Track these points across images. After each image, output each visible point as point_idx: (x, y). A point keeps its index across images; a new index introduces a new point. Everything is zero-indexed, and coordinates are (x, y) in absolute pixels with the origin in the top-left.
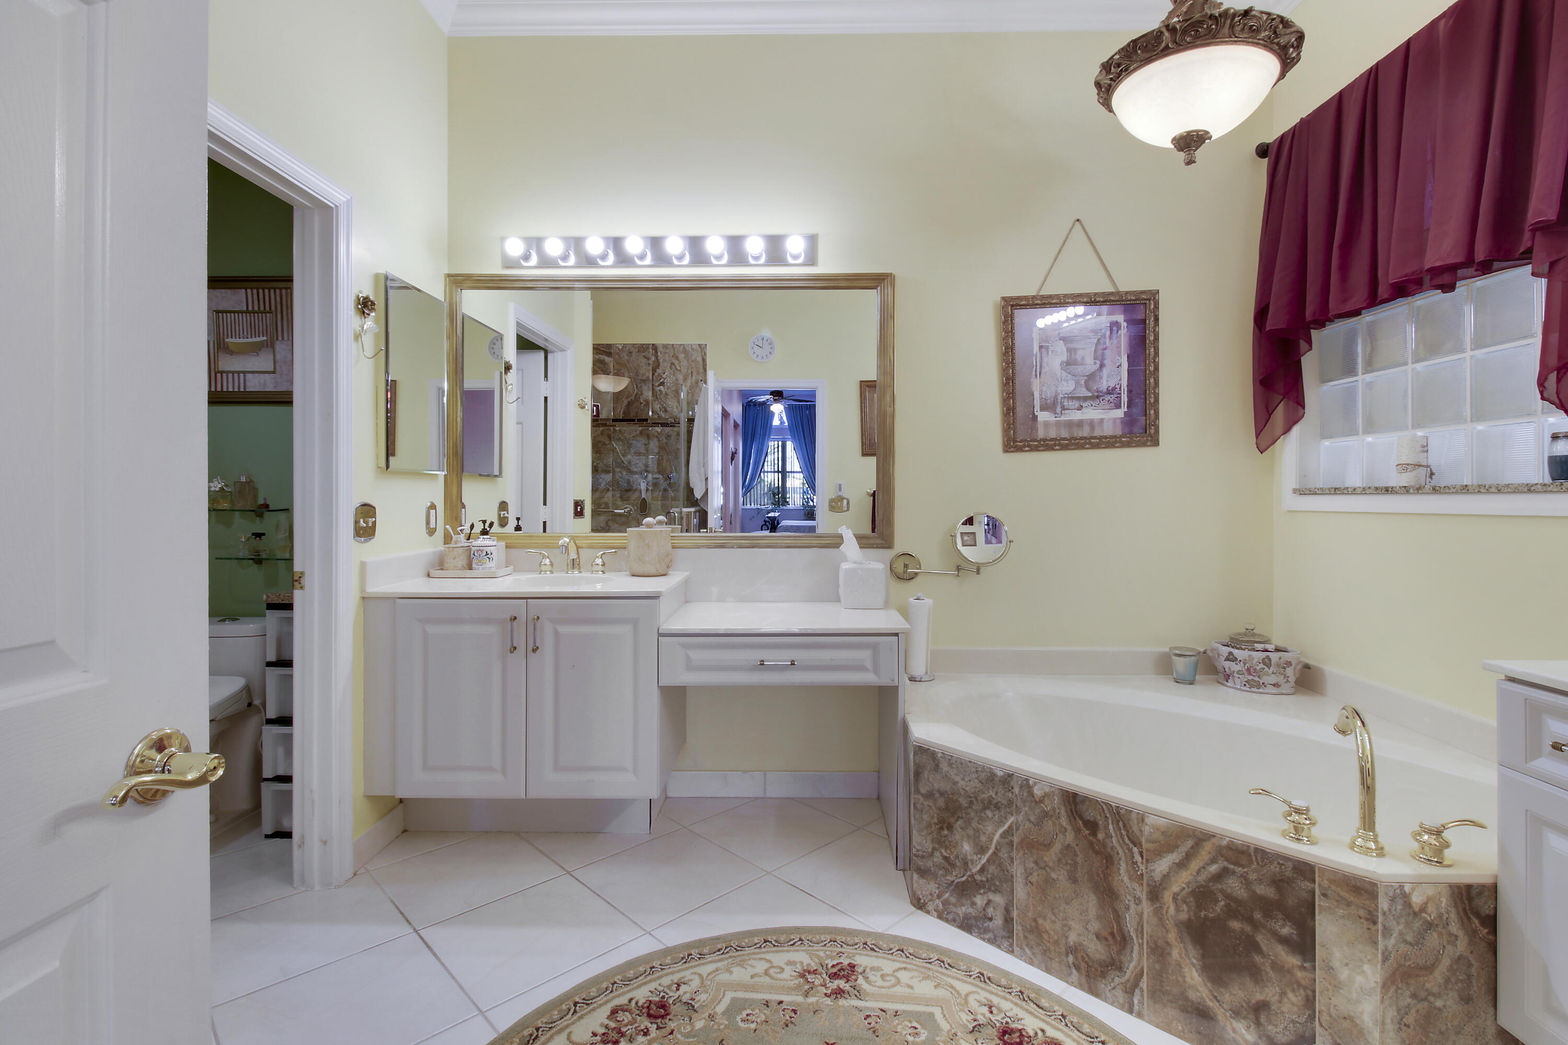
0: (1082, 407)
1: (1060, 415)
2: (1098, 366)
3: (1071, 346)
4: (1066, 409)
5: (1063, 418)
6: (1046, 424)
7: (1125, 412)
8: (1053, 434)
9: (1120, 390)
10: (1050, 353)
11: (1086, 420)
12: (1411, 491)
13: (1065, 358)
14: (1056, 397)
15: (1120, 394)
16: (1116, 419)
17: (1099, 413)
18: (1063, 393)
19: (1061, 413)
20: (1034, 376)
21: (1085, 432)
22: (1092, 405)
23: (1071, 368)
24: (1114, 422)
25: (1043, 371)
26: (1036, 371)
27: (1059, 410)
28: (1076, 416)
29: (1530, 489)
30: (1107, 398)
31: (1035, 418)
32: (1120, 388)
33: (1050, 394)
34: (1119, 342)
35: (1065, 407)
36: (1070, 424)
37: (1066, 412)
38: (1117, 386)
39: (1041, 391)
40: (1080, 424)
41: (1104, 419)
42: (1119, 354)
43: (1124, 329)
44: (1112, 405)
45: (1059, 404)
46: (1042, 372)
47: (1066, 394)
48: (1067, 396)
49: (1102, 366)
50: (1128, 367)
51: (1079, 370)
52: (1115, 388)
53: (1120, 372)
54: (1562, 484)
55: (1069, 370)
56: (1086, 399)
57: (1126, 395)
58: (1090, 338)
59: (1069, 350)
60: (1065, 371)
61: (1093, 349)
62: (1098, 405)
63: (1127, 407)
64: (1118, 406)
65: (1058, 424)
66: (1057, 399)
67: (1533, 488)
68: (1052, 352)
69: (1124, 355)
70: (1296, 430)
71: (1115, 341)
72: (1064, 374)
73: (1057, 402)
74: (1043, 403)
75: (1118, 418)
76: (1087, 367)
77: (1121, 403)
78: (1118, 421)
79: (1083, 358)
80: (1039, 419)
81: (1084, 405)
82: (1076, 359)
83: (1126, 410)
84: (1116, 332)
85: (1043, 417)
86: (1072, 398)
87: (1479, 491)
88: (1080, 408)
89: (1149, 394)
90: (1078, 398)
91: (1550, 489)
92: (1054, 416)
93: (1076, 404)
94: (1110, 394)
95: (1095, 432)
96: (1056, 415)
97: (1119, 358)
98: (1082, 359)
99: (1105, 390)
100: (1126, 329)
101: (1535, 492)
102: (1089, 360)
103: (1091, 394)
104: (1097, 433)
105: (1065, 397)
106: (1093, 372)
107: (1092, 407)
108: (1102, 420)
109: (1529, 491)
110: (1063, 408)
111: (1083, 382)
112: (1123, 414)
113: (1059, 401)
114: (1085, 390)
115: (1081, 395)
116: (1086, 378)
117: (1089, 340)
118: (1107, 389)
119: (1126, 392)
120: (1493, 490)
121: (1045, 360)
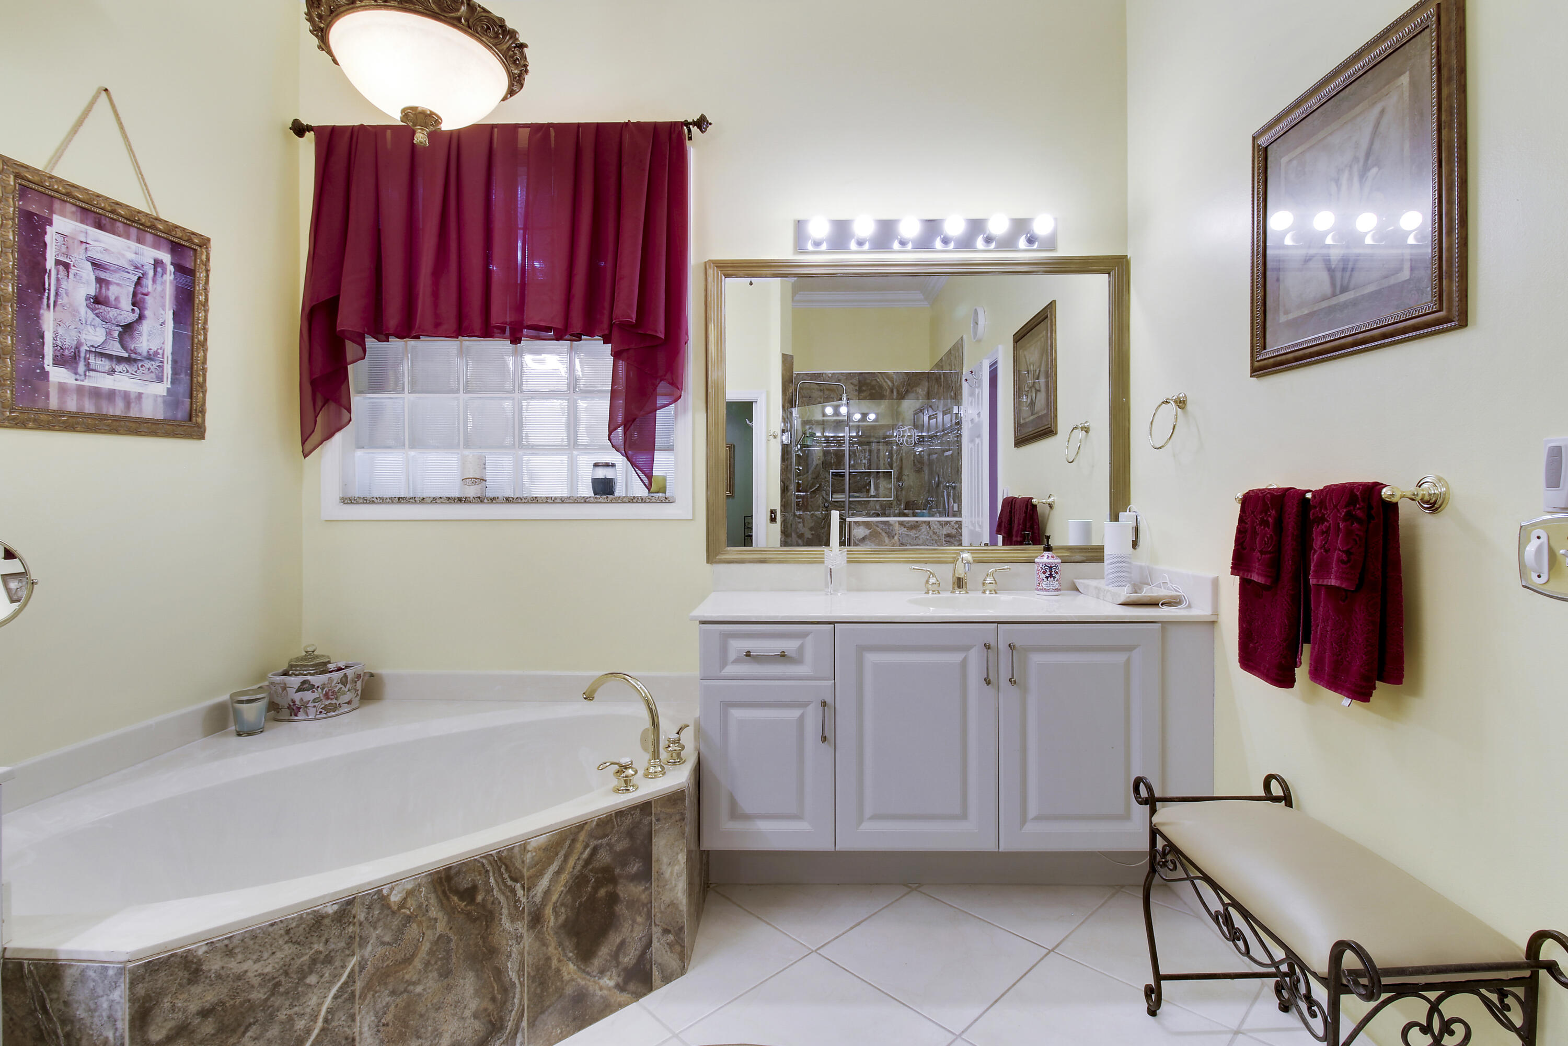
0: (114, 371)
1: (83, 377)
2: (136, 316)
3: (103, 275)
4: (93, 370)
5: (87, 383)
6: (63, 389)
7: (168, 389)
8: (72, 405)
9: (163, 358)
10: (71, 276)
11: (120, 391)
12: (486, 501)
13: (92, 292)
14: (78, 348)
15: (162, 362)
16: (156, 396)
17: (137, 383)
18: (89, 344)
19: (85, 375)
20: (45, 306)
21: (117, 409)
22: (127, 372)
23: (102, 308)
24: (155, 401)
25: (60, 301)
26: (48, 298)
27: (81, 368)
28: (105, 382)
29: (585, 500)
30: (148, 364)
31: (45, 375)
32: (163, 354)
33: (69, 341)
34: (164, 290)
35: (91, 367)
36: (96, 393)
37: (92, 373)
38: (159, 351)
39: (56, 333)
40: (111, 395)
41: (142, 393)
42: (164, 308)
43: (170, 275)
44: (153, 375)
45: (82, 359)
46: (58, 303)
47: (93, 346)
48: (93, 349)
49: (141, 317)
50: (174, 328)
51: (111, 314)
52: (156, 353)
53: (163, 332)
54: (607, 498)
55: (96, 311)
56: (120, 360)
57: (170, 366)
58: (129, 273)
59: (99, 281)
60: (93, 310)
61: (131, 289)
62: (136, 372)
63: (171, 382)
64: (160, 379)
65: (80, 390)
66: (79, 352)
67: (587, 500)
68: (75, 275)
69: (169, 310)
70: (338, 436)
71: (159, 288)
72: (91, 315)
73: (79, 357)
74: (58, 354)
75: (160, 396)
76: (122, 313)
77: (163, 375)
78: (160, 400)
79: (117, 299)
80: (51, 379)
81: (119, 368)
82: (107, 298)
83: (169, 386)
84: (160, 275)
85: (58, 375)
86: (102, 355)
87: (547, 502)
88: (112, 372)
89: (197, 371)
90: (110, 357)
91: (599, 500)
92: (74, 376)
93: (105, 364)
94: (151, 360)
95: (131, 410)
96: (78, 377)
97: (163, 312)
98: (115, 299)
99: (145, 354)
100: (173, 276)
101: (589, 502)
102: (126, 303)
103: (126, 355)
104: (133, 413)
105: (90, 352)
106: (130, 323)
107: (127, 374)
108: (140, 396)
109: (585, 502)
110: (88, 368)
111: (116, 334)
112: (165, 391)
113: (83, 355)
114: (119, 346)
115: (114, 353)
116: (120, 329)
117: (126, 275)
118: (148, 352)
119: (170, 362)
120: (558, 501)
121: (64, 284)
